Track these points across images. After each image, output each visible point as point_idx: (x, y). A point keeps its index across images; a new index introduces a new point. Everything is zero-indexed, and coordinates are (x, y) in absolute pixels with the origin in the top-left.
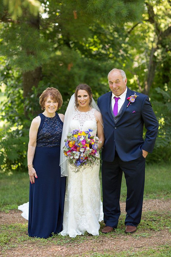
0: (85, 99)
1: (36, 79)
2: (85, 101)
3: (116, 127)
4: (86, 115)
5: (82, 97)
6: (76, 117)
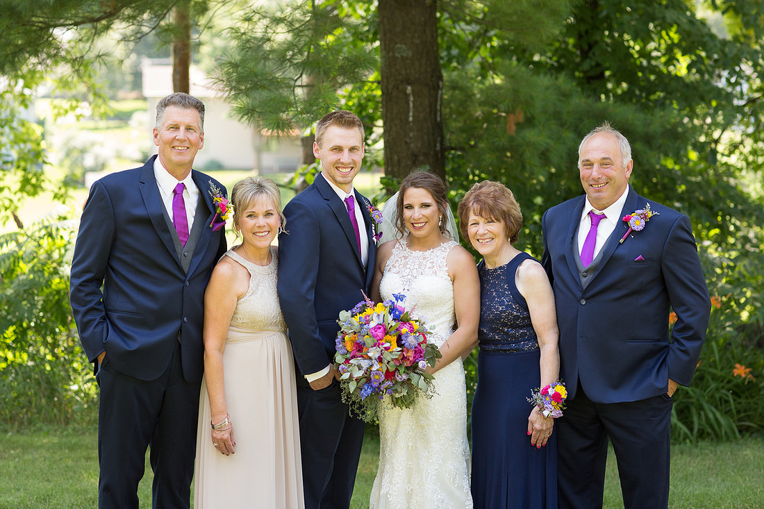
0: (423, 215)
1: (421, 158)
2: (424, 220)
3: (586, 300)
4: (424, 258)
5: (416, 208)
6: (397, 265)
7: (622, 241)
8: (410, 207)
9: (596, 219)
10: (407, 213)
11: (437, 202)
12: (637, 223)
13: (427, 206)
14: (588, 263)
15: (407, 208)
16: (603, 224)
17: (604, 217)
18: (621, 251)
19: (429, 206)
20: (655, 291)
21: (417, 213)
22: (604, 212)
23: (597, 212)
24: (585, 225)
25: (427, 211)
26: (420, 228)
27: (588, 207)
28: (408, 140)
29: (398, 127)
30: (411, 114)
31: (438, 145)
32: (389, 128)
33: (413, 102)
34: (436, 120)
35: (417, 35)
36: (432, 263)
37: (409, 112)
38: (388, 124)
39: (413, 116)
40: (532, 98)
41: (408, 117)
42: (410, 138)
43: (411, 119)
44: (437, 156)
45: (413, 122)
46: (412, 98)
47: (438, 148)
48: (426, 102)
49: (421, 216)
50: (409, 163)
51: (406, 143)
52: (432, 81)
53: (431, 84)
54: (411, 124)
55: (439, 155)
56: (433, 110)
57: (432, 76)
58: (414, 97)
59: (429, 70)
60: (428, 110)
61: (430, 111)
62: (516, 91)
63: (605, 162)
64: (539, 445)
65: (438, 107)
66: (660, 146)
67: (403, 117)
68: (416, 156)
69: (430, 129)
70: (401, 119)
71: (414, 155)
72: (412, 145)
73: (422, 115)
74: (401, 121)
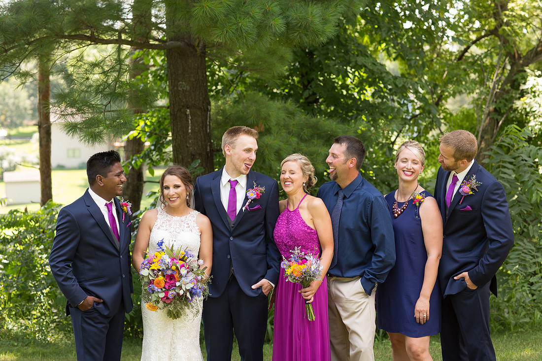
2: (176, 196)
5: (171, 188)
6: (163, 225)
8: (167, 188)
10: (166, 191)
11: (185, 184)
13: (178, 186)
15: (165, 188)
19: (179, 187)
21: (172, 191)
25: (179, 190)
26: (174, 201)
28: (188, 145)
29: (182, 136)
30: (190, 128)
31: (208, 148)
32: (175, 137)
33: (191, 120)
34: (207, 131)
35: (192, 75)
36: (188, 224)
38: (175, 135)
39: (191, 129)
40: (269, 115)
41: (188, 129)
42: (190, 144)
43: (190, 131)
44: (208, 155)
45: (191, 133)
47: (208, 150)
48: (200, 120)
49: (174, 193)
50: (189, 160)
51: (187, 147)
52: (203, 106)
53: (202, 108)
54: (190, 135)
56: (204, 125)
57: (203, 102)
58: (191, 117)
59: (201, 98)
60: (201, 125)
61: (203, 125)
62: (258, 111)
65: (208, 123)
67: (185, 130)
68: (194, 155)
69: (203, 137)
70: (183, 131)
71: (192, 155)
72: (191, 148)
73: (197, 128)
74: (184, 133)
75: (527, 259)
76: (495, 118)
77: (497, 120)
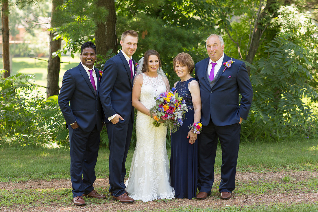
3: (212, 91)
5: (154, 62)
7: (224, 71)
8: (152, 62)
9: (214, 65)
10: (150, 64)
12: (228, 65)
14: (212, 79)
16: (216, 66)
17: (216, 64)
18: (224, 75)
19: (158, 61)
20: (235, 88)
22: (216, 62)
23: (214, 62)
24: (210, 67)
27: (211, 61)
28: (105, 41)
29: (102, 37)
30: (106, 32)
31: (116, 43)
32: (98, 37)
33: (107, 28)
34: (115, 34)
35: (108, 3)
36: (160, 81)
37: (105, 31)
38: (97, 36)
39: (106, 33)
40: (151, 25)
41: (105, 33)
42: (106, 41)
43: (106, 34)
44: (115, 47)
45: (107, 35)
46: (106, 26)
47: (116, 44)
48: (112, 28)
50: (106, 50)
51: (104, 42)
52: (113, 20)
53: (113, 21)
54: (106, 36)
55: (116, 47)
56: (114, 30)
57: (113, 18)
58: (107, 26)
59: (112, 16)
60: (112, 31)
61: (113, 31)
62: (146, 23)
63: (215, 45)
64: (192, 143)
65: (115, 29)
66: (193, 43)
67: (103, 33)
68: (108, 47)
69: (113, 37)
70: (102, 34)
71: (107, 47)
72: (107, 43)
73: (110, 32)
74: (102, 35)
75: (289, 102)
76: (260, 28)
77: (261, 29)
